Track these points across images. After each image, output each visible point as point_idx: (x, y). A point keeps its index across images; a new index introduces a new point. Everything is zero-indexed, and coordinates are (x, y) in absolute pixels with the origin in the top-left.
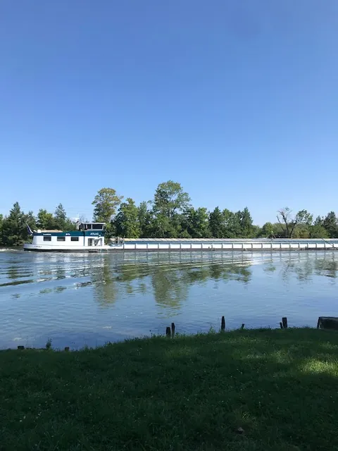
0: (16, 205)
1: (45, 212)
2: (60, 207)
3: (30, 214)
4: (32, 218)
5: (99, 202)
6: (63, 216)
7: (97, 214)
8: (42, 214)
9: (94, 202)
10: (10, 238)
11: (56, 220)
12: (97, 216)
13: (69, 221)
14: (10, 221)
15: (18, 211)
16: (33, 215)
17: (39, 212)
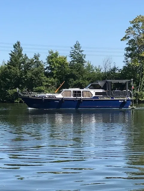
0: (17, 46)
1: (56, 54)
2: (77, 46)
3: (36, 57)
4: (38, 64)
5: (132, 37)
6: (80, 60)
7: (130, 56)
8: (52, 57)
9: (125, 38)
10: (10, 92)
11: (72, 66)
12: (129, 59)
13: (89, 67)
14: (9, 68)
15: (20, 55)
16: (40, 59)
17: (48, 54)
